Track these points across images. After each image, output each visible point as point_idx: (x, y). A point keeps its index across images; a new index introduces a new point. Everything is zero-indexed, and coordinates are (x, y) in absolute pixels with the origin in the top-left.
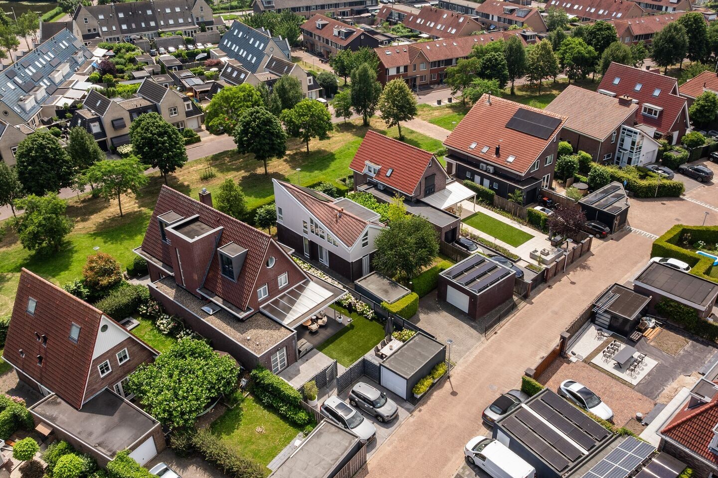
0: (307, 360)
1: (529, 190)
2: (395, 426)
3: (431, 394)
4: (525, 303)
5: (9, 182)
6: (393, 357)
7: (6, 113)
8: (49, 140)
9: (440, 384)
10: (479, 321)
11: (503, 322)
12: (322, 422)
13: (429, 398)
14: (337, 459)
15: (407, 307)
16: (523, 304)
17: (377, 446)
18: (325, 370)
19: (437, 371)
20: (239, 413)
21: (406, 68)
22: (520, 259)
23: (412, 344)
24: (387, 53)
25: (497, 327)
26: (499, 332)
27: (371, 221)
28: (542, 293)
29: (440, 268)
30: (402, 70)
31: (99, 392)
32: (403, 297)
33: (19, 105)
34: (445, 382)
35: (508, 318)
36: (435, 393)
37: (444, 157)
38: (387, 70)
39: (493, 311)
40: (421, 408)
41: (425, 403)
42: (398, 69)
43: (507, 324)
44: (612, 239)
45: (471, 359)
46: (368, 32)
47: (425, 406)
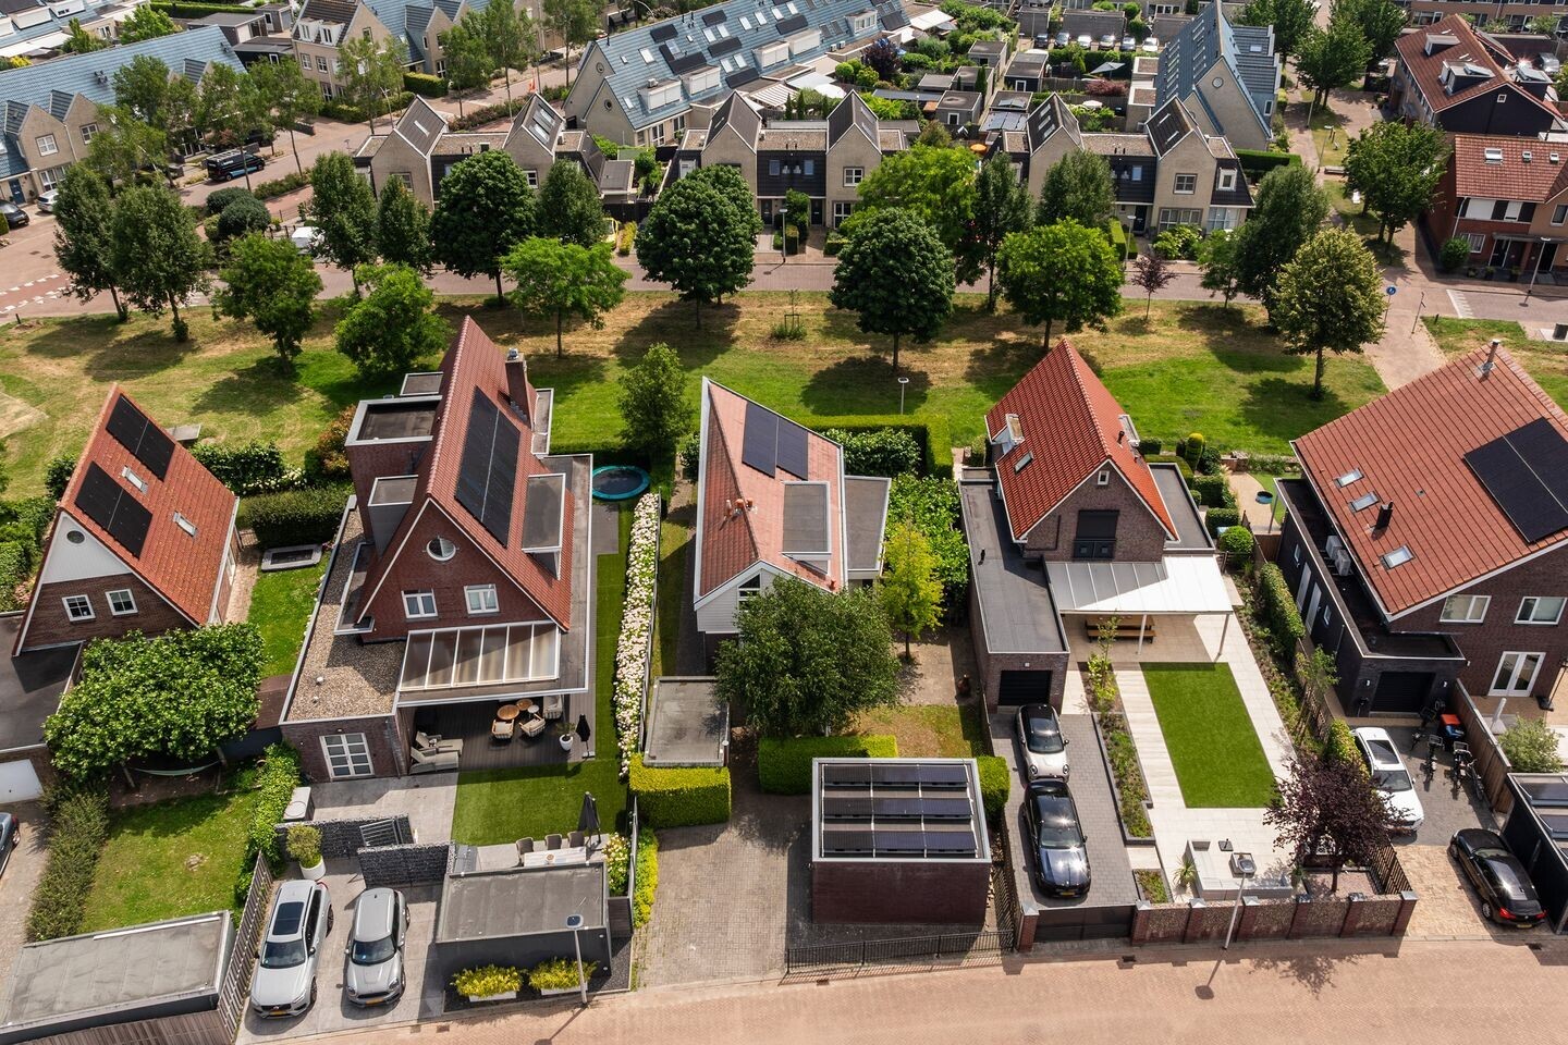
0: (417, 786)
1: (1391, 668)
2: (363, 1022)
3: (506, 1013)
4: (999, 960)
5: (404, 231)
6: (488, 879)
7: (609, 104)
8: (499, 172)
9: (554, 1003)
10: (821, 928)
11: (875, 969)
12: (215, 913)
13: (492, 1017)
14: (135, 998)
15: (674, 792)
16: (995, 958)
17: (285, 1035)
18: (363, 823)
19: (549, 971)
20: (214, 809)
21: (1528, 210)
22: (1152, 843)
23: (559, 877)
24: (1489, 156)
25: (845, 969)
26: (833, 984)
27: (796, 557)
28: (1080, 964)
29: (863, 747)
30: (1513, 212)
31: (64, 644)
32: (693, 766)
33: (639, 96)
34: (567, 1008)
35: (898, 967)
36: (516, 1018)
37: (1275, 479)
38: (1464, 203)
39: (888, 927)
40: (454, 1026)
41: (472, 1021)
42: (1500, 208)
43: (876, 979)
44: (1534, 947)
45: (684, 1000)
46: (1527, 87)
47: (462, 1028)
